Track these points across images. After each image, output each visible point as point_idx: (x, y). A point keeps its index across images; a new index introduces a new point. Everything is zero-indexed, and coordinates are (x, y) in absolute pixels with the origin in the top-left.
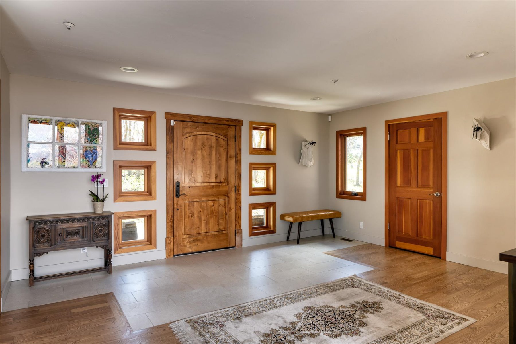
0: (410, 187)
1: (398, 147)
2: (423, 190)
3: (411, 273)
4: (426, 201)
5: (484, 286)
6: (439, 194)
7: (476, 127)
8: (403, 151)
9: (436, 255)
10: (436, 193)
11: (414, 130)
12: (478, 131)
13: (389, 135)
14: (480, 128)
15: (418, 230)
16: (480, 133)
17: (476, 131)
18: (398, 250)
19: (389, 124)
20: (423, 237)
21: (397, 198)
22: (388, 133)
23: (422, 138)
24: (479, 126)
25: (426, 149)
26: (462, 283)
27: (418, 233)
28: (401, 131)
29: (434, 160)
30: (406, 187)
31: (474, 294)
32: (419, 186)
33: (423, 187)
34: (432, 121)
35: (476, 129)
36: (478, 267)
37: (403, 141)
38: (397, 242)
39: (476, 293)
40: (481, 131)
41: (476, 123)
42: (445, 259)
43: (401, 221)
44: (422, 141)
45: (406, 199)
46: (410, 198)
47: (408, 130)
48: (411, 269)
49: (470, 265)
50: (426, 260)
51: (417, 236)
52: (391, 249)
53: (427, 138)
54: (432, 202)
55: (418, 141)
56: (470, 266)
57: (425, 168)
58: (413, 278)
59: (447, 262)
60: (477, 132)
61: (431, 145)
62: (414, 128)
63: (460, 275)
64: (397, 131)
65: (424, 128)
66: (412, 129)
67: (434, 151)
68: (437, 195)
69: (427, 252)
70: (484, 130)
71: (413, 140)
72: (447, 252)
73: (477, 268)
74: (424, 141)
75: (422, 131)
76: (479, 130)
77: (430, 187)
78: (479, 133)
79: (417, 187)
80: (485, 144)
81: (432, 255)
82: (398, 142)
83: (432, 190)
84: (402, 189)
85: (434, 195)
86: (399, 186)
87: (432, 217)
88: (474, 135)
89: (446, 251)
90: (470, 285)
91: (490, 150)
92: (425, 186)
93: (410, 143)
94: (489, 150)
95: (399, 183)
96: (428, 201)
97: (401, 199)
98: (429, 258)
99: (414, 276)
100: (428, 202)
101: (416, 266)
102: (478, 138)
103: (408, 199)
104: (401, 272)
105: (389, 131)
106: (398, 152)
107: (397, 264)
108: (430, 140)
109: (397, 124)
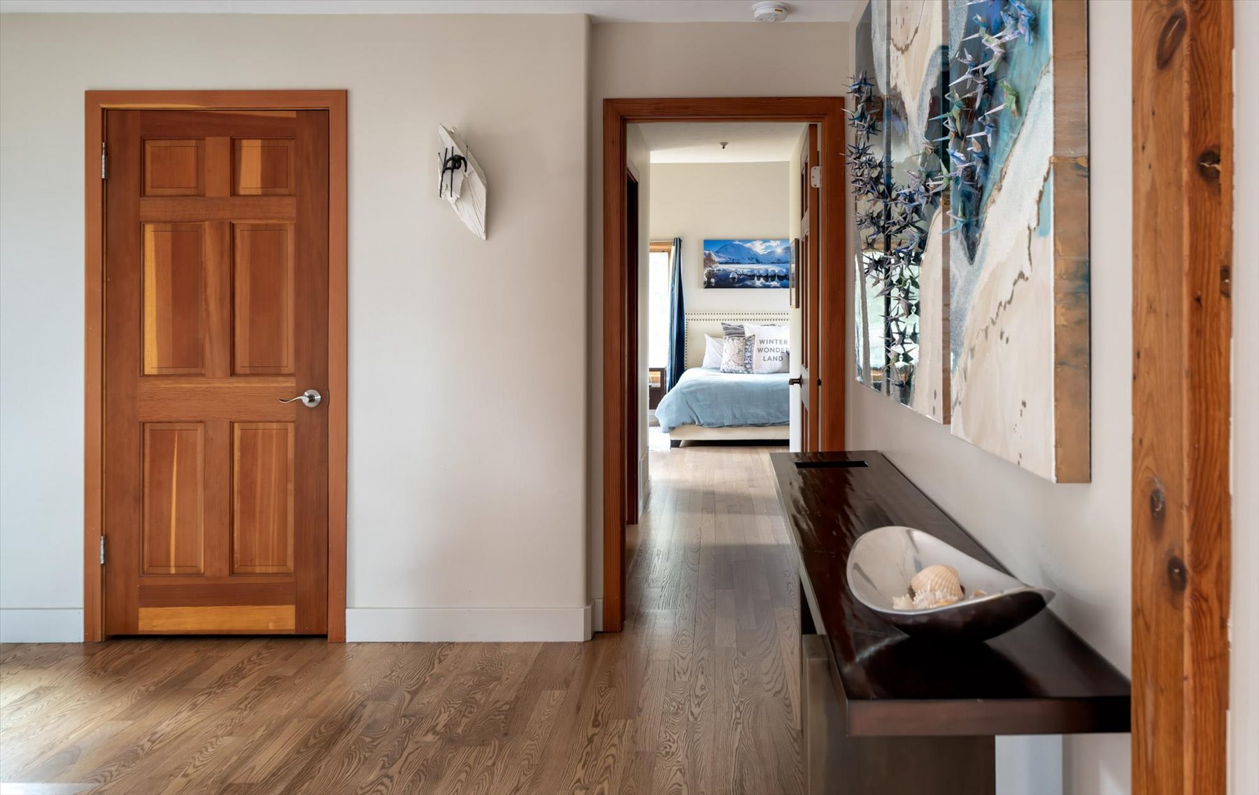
0: (203, 375)
1: (148, 208)
2: (256, 384)
3: (234, 759)
4: (268, 426)
5: (503, 717)
6: (318, 397)
7: (449, 156)
8: (169, 227)
9: (307, 630)
10: (306, 394)
11: (216, 147)
12: (455, 170)
13: (106, 155)
14: (463, 159)
15: (236, 547)
16: (462, 178)
17: (449, 168)
18: (147, 646)
19: (103, 109)
20: (258, 570)
21: (144, 424)
22: (99, 144)
23: (251, 179)
24: (458, 152)
25: (266, 225)
26: (433, 730)
27: (237, 556)
28: (162, 143)
29: (298, 270)
30: (182, 375)
31: (490, 769)
32: (238, 369)
33: (256, 372)
34: (293, 119)
35: (450, 162)
36: (451, 641)
37: (170, 187)
38: (143, 612)
39: (494, 764)
40: (466, 171)
41: (450, 143)
42: (342, 640)
43: (162, 519)
44: (254, 192)
45: (185, 426)
46: (201, 422)
47: (193, 143)
48: (231, 734)
49: (426, 641)
50: (274, 661)
51: (232, 572)
52: (116, 649)
53: (272, 179)
54: (291, 427)
55: (234, 191)
56: (428, 643)
57: (265, 298)
58: (253, 784)
59: (348, 649)
60: (452, 172)
61: (288, 207)
62: (220, 139)
63: (414, 694)
64: (143, 142)
65: (258, 143)
66: (207, 138)
67: (299, 231)
68: (311, 399)
69: (272, 627)
70: (473, 169)
71: (216, 183)
72: (347, 610)
73: (450, 643)
74: (259, 192)
75: (252, 154)
76: (459, 167)
77: (285, 371)
78: (459, 175)
79: (233, 373)
80: (471, 215)
81: (293, 633)
82: (148, 190)
83: (291, 383)
84: (164, 384)
85: (301, 400)
86: (155, 372)
87: (291, 487)
88: (444, 184)
89: (343, 606)
90: (459, 731)
91: (487, 238)
92: (264, 368)
93: (200, 195)
94: (484, 237)
95: (151, 363)
96: (275, 425)
97: (159, 426)
98: (282, 649)
99: (253, 769)
100: (274, 434)
101: (242, 706)
102: (456, 195)
103: (191, 426)
104: (191, 770)
105: (105, 137)
106: (149, 230)
107: (161, 723)
108: (283, 191)
109: (143, 111)
